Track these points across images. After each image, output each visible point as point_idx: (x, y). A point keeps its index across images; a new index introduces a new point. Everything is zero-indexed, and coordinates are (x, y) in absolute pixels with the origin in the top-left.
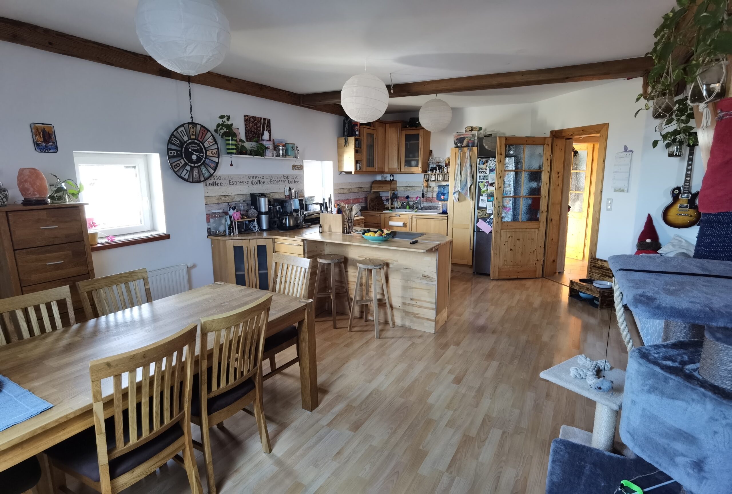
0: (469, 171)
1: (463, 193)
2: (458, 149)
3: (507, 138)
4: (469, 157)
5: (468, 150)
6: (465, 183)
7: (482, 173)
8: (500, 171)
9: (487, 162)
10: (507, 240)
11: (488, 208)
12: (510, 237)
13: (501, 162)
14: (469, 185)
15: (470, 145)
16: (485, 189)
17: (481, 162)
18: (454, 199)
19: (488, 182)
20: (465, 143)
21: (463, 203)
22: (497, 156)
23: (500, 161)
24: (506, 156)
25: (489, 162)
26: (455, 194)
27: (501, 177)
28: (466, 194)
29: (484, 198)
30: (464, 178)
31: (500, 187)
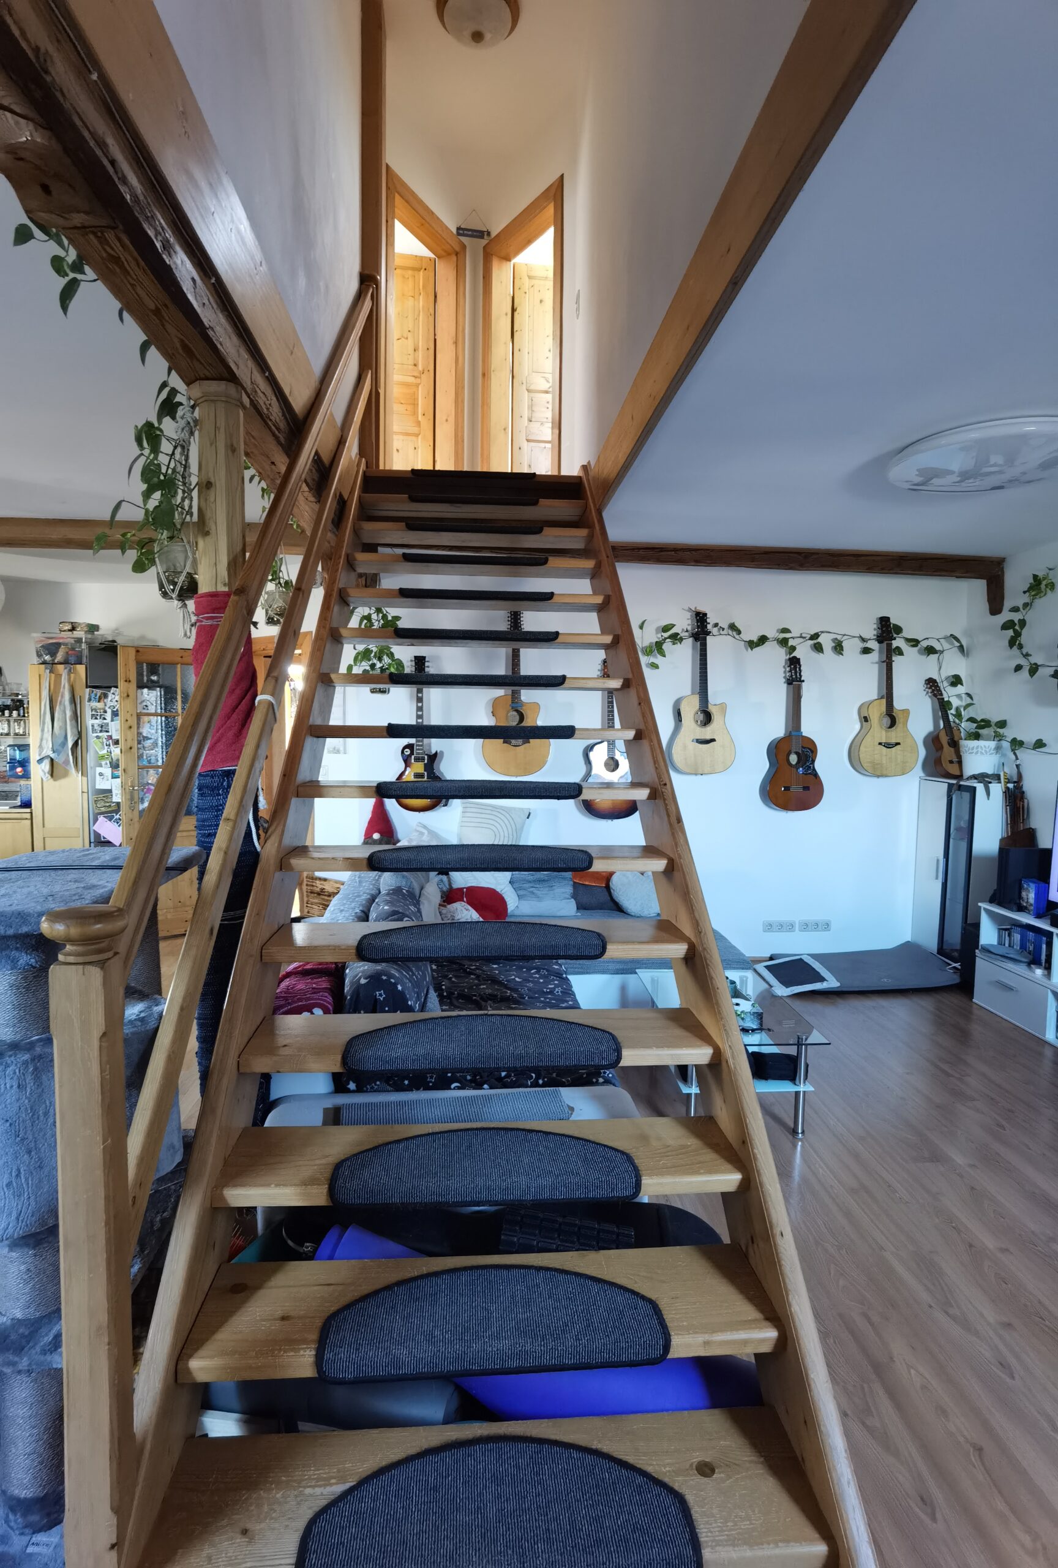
0: (69, 713)
1: (59, 759)
2: (43, 666)
3: (140, 649)
4: (67, 686)
5: (66, 671)
6: (62, 739)
7: (96, 719)
8: (129, 715)
9: (106, 696)
11: (114, 792)
13: (128, 696)
14: (70, 744)
15: (72, 659)
16: (105, 752)
17: (93, 696)
18: (42, 774)
19: (110, 737)
20: (60, 657)
21: (63, 782)
22: (121, 683)
24: (141, 686)
25: (110, 696)
26: (43, 764)
27: (130, 727)
28: (67, 762)
29: (107, 771)
30: (60, 727)
31: (131, 748)
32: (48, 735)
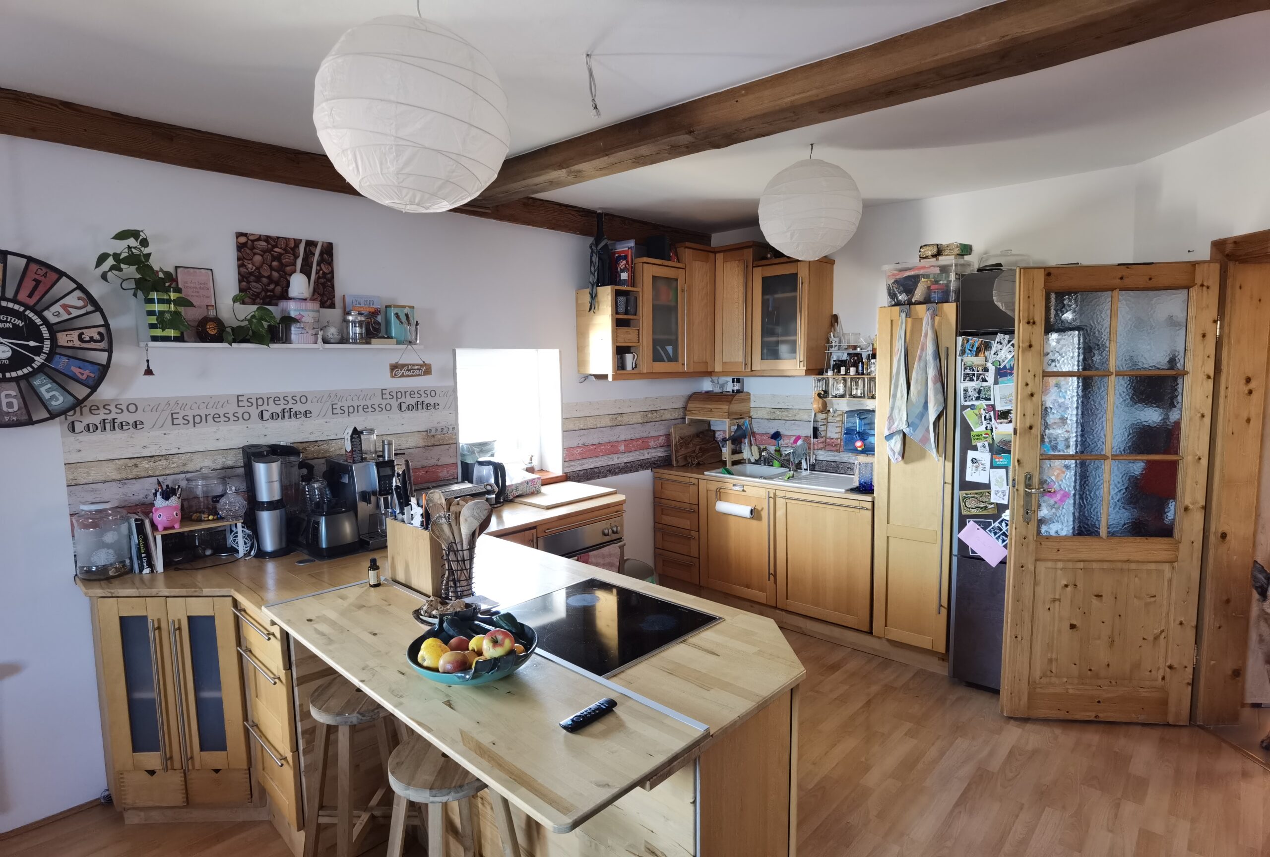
0: (931, 373)
1: (915, 436)
2: (897, 308)
3: (1052, 271)
4: (930, 335)
5: (929, 313)
6: (920, 408)
7: (972, 380)
8: (1031, 375)
9: (987, 346)
10: (1057, 597)
11: (994, 488)
12: (1066, 586)
13: (1030, 346)
14: (932, 416)
15: (935, 296)
16: (983, 428)
17: (968, 346)
18: (890, 454)
19: (993, 407)
20: (918, 294)
21: (918, 466)
22: (1020, 328)
23: (1028, 344)
24: (1049, 329)
25: (995, 346)
26: (893, 441)
27: (1032, 395)
28: (925, 439)
29: (984, 456)
30: (919, 392)
31: (1031, 428)
32: (901, 403)
